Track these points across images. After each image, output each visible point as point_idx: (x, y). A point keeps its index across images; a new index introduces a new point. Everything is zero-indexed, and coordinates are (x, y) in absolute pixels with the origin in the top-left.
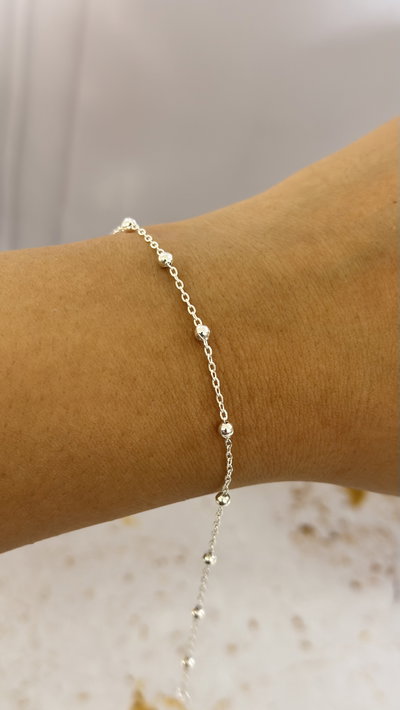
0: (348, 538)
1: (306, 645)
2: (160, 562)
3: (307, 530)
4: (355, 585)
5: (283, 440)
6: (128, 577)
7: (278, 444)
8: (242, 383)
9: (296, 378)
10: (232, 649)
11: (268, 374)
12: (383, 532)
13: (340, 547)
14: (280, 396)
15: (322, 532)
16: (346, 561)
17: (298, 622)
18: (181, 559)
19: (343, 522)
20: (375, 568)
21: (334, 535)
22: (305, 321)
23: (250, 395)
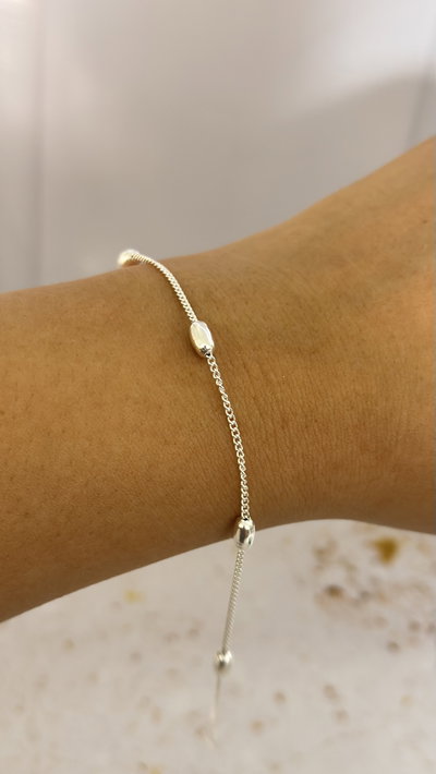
0: (381, 597)
1: (341, 716)
2: (171, 638)
3: (334, 591)
4: (393, 647)
5: (320, 467)
6: (136, 657)
7: (315, 472)
8: (275, 408)
9: (331, 400)
10: (257, 726)
11: (302, 398)
13: (373, 608)
14: (316, 421)
15: (351, 593)
16: (380, 622)
17: (330, 692)
18: (194, 633)
19: (375, 581)
20: (414, 627)
21: (365, 595)
23: (283, 420)
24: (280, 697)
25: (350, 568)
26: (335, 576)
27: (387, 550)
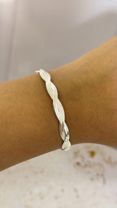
0: (90, 166)
1: (78, 196)
2: (36, 173)
3: (78, 164)
4: (92, 179)
10: (56, 198)
12: (100, 165)
13: (88, 169)
15: (83, 164)
16: (89, 172)
17: (76, 190)
19: (89, 162)
20: (98, 174)
21: (86, 165)
22: (85, 97)
24: (63, 191)
25: (83, 158)
26: (79, 160)
27: (92, 154)
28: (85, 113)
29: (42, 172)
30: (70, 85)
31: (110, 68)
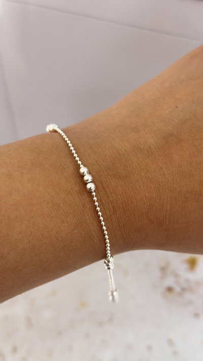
24: (149, 348)
25: (176, 276)
26: (170, 281)
27: (192, 264)
28: (139, 200)
29: (111, 320)
30: (110, 153)
31: (176, 121)
